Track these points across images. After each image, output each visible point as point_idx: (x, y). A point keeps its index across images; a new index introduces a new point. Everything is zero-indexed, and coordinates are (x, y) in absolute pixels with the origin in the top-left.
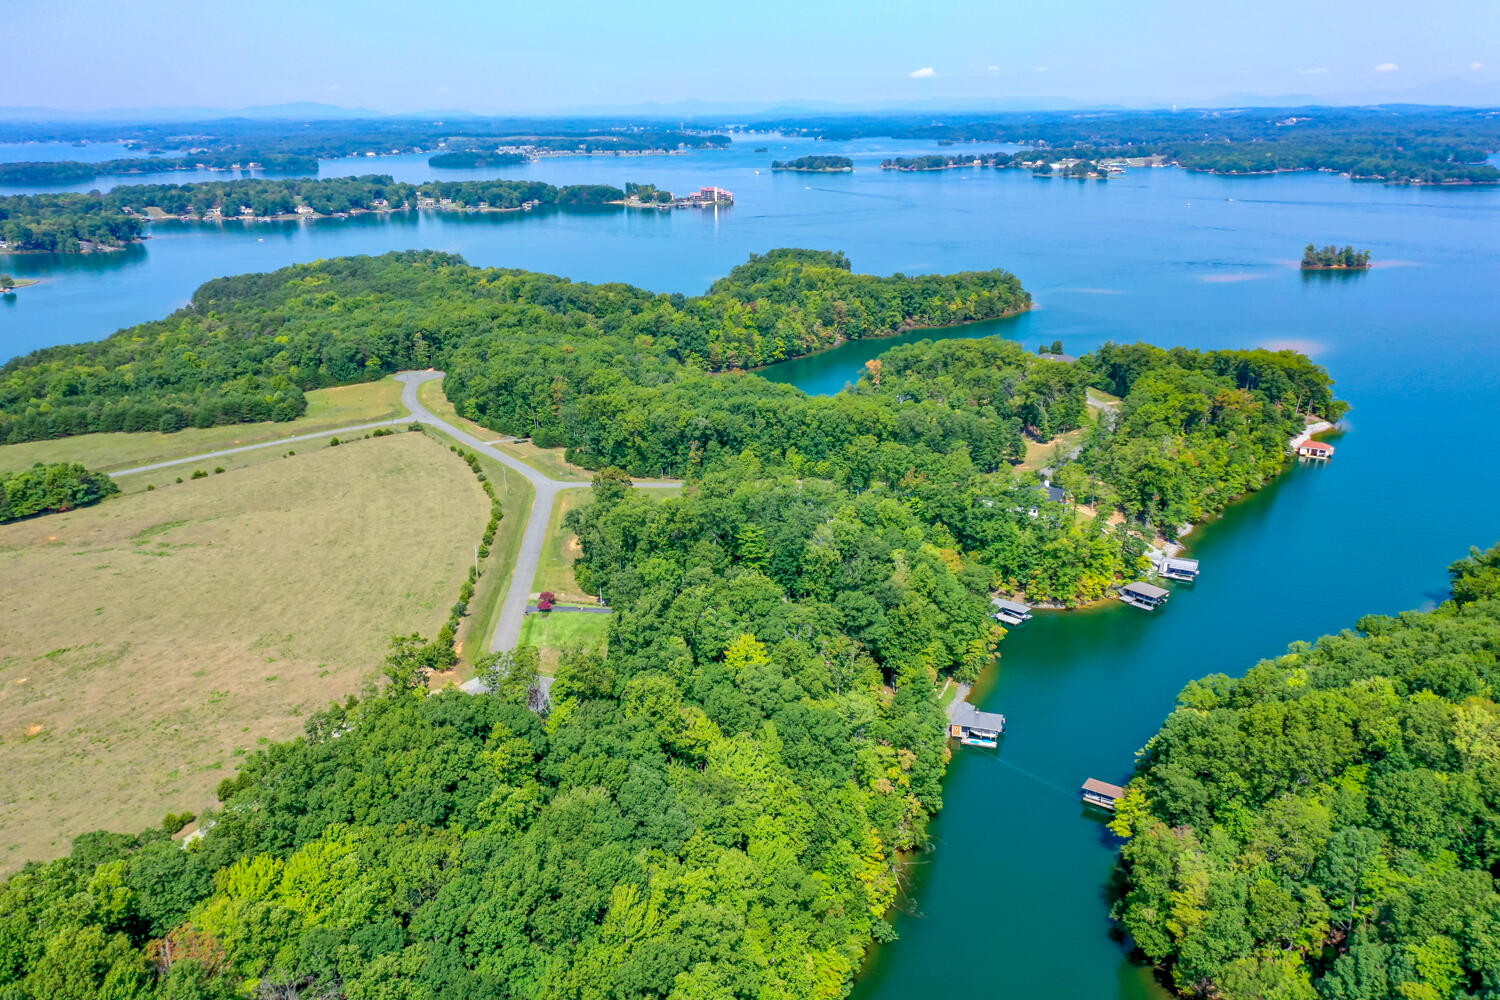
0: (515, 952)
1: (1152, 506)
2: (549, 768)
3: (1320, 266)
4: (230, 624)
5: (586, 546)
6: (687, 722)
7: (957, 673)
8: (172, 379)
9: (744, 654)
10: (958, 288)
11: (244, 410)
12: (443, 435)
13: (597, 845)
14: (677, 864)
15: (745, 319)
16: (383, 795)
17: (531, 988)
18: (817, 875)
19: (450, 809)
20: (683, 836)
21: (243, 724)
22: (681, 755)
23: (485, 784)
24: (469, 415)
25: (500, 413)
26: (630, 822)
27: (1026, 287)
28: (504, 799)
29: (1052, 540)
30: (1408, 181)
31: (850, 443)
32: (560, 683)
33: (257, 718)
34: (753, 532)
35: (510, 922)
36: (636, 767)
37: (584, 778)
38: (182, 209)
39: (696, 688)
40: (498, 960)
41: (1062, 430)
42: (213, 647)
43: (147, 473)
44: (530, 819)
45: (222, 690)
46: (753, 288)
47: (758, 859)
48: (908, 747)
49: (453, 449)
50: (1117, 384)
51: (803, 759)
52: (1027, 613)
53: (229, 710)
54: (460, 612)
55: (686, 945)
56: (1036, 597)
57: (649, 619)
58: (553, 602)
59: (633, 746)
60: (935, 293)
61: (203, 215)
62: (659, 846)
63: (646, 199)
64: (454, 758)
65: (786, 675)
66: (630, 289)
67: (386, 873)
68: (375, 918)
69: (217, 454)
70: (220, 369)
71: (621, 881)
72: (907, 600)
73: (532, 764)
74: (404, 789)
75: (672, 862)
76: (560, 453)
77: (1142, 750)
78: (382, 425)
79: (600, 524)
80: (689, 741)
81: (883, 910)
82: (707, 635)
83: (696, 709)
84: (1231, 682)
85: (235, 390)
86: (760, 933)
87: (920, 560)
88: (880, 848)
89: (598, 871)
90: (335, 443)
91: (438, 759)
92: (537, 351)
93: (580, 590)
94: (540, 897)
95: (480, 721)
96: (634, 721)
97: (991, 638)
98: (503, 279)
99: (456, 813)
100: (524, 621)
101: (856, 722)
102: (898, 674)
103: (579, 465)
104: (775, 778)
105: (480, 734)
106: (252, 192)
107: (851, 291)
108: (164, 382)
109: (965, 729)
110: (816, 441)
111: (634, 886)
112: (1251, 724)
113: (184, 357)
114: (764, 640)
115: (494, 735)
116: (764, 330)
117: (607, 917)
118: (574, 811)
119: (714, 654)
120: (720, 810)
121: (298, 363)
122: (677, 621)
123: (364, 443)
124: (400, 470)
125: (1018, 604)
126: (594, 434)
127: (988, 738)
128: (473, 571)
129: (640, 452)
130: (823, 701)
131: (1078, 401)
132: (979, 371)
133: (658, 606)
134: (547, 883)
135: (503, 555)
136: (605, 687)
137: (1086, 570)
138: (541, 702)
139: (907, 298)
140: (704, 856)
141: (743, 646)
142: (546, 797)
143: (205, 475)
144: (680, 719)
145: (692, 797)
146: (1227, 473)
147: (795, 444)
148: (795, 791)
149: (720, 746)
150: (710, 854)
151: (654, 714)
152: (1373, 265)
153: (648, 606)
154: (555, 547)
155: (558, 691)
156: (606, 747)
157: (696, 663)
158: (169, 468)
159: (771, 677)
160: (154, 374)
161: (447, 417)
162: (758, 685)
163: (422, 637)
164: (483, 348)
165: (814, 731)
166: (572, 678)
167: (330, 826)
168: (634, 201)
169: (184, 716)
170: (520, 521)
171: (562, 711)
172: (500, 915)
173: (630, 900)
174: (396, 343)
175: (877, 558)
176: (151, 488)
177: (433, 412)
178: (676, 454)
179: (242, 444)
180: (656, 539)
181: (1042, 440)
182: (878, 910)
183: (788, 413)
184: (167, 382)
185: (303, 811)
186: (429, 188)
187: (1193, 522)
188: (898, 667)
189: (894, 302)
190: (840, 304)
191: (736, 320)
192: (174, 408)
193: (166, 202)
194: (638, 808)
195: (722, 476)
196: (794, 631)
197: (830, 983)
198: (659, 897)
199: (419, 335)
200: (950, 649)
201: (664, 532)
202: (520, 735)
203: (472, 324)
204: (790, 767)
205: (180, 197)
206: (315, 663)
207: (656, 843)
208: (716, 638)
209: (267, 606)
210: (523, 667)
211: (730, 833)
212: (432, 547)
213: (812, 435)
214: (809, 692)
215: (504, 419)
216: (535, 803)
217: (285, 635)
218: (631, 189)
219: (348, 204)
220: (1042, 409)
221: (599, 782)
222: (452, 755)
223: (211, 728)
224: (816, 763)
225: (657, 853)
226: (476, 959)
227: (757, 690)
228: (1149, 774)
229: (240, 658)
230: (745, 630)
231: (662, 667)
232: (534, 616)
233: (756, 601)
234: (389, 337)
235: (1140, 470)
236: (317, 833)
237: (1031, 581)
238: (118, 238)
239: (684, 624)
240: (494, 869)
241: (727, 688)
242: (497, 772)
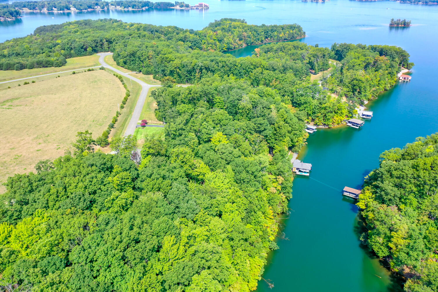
0: (116, 270)
1: (356, 93)
2: (138, 184)
3: (395, 25)
4: (27, 131)
5: (159, 103)
6: (196, 165)
7: (293, 149)
8: (21, 54)
9: (218, 139)
10: (283, 29)
11: (44, 63)
12: (112, 71)
13: (157, 218)
14: (192, 224)
15: (214, 37)
16: (62, 196)
17: (124, 287)
18: (249, 225)
19: (92, 202)
20: (195, 212)
21: (24, 167)
22: (194, 179)
23: (109, 191)
24: (121, 65)
25: (131, 64)
26: (172, 207)
27: (304, 30)
28: (117, 197)
29: (324, 104)
30: (418, 3)
31: (252, 72)
32: (144, 150)
33: (30, 165)
34: (219, 99)
35: (115, 255)
36: (175, 184)
37: (153, 188)
38: (34, 8)
39: (200, 152)
40: (108, 274)
41: (321, 71)
42: (19, 139)
43: (9, 83)
44: (129, 206)
45: (19, 155)
46: (216, 29)
47: (226, 221)
48: (281, 175)
49: (114, 75)
50: (338, 57)
51: (243, 180)
52: (315, 129)
53: (20, 162)
54: (112, 126)
55: (197, 262)
56: (318, 124)
57: (181, 126)
58: (146, 123)
59: (174, 175)
60: (275, 31)
61: (41, 10)
62: (185, 217)
63: (182, 6)
64: (95, 180)
65: (235, 148)
66: (176, 27)
67: (59, 231)
68: (52, 253)
69: (34, 77)
70: (37, 51)
71: (168, 233)
72: (278, 121)
73: (131, 182)
74: (72, 194)
75: (190, 224)
76: (151, 77)
77: (367, 176)
78: (91, 68)
79: (163, 95)
80: (197, 173)
81: (274, 238)
82: (204, 133)
83: (200, 160)
84: (401, 151)
85: (42, 57)
86: (228, 251)
87: (281, 108)
88: (272, 214)
89: (158, 229)
90: (74, 73)
91: (87, 181)
92: (144, 44)
93: (156, 120)
94: (129, 243)
95: (109, 164)
96: (175, 165)
97: (304, 137)
98: (135, 26)
99: (96, 203)
100: (136, 130)
101: (262, 166)
102: (274, 149)
103: (158, 80)
104: (231, 188)
105: (110, 170)
106: (56, 3)
107: (248, 29)
108: (18, 54)
109: (297, 169)
110: (240, 71)
111: (174, 236)
112: (418, 166)
113: (25, 47)
114: (226, 135)
115: (114, 171)
116: (220, 41)
117: (162, 250)
118: (147, 203)
119: (206, 139)
120: (210, 201)
121: (64, 49)
122: (192, 127)
123: (84, 73)
124: (95, 81)
125: (311, 126)
126: (163, 69)
127: (306, 172)
128: (118, 112)
129: (178, 75)
130: (249, 158)
131: (327, 60)
132: (293, 51)
133: (184, 121)
134: (132, 237)
135: (129, 108)
136: (163, 152)
137: (336, 114)
138: (138, 158)
139: (266, 32)
140: (204, 220)
141: (218, 136)
142: (137, 196)
143: (28, 83)
144: (193, 164)
145: (199, 196)
146: (379, 84)
147: (232, 73)
148: (240, 193)
149: (210, 175)
150: (207, 220)
151: (183, 162)
152: (412, 25)
153: (180, 121)
154: (148, 105)
155: (143, 153)
156: (162, 175)
157: (200, 144)
158: (16, 81)
159: (229, 148)
160: (15, 52)
161: (114, 66)
162: (224, 151)
163: (89, 132)
164: (126, 43)
165: (247, 169)
166: (150, 148)
167: (37, 210)
168: (178, 7)
169: (3, 164)
170: (136, 97)
171: (145, 161)
172: (109, 252)
173: (171, 243)
174: (97, 43)
175: (266, 107)
176: (9, 88)
177: (109, 64)
178: (191, 76)
179: (43, 74)
180: (184, 100)
181: (315, 74)
182: (272, 238)
183: (230, 62)
184: (19, 54)
185: (27, 203)
186: (113, 3)
187: (369, 100)
188: (274, 146)
189: (262, 33)
190: (244, 33)
191: (211, 37)
192: (20, 62)
193: (29, 6)
194: (176, 201)
195: (208, 79)
196: (237, 131)
197: (256, 270)
198: (185, 240)
199: (105, 40)
200: (292, 141)
201: (187, 97)
202: (126, 170)
203: (123, 37)
204: (237, 183)
205: (33, 5)
206: (55, 145)
207: (184, 215)
208: (207, 134)
209: (42, 125)
210: (131, 144)
211: (214, 211)
212: (104, 106)
213: (239, 69)
214: (244, 154)
215: (133, 66)
216: (132, 199)
217: (46, 135)
218: (177, 3)
219: (87, 7)
220: (315, 63)
221: (159, 190)
222: (94, 179)
223: (12, 169)
224: (248, 182)
225: (184, 220)
226: (98, 273)
227: (224, 153)
228: (372, 185)
229: (29, 143)
230: (219, 130)
231: (186, 144)
232: (139, 128)
233: (223, 120)
234: (95, 41)
235: (352, 81)
236: (31, 213)
237: (316, 118)
238: (13, 16)
239: (195, 128)
240: (109, 230)
241: (212, 152)
242: (115, 186)
